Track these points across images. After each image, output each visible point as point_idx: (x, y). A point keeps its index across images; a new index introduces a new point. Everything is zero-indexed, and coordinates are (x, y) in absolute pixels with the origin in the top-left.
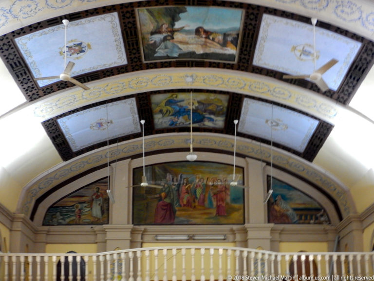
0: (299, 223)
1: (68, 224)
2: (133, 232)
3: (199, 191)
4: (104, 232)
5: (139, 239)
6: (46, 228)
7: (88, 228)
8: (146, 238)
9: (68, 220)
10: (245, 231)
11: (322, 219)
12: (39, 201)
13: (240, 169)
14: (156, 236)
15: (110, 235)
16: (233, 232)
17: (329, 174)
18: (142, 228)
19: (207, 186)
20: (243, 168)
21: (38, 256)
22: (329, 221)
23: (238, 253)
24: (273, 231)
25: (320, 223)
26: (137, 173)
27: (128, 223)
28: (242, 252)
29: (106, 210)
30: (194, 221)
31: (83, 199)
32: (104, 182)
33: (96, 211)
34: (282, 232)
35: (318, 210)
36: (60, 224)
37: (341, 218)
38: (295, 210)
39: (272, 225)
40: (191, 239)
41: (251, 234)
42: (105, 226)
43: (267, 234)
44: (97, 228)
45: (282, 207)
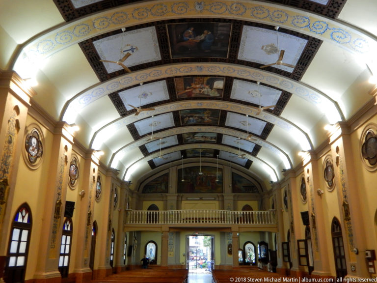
0: (245, 193)
1: (152, 193)
2: (178, 196)
3: (204, 179)
4: (166, 196)
5: (180, 199)
6: (143, 195)
7: (159, 194)
8: (183, 199)
9: (152, 191)
10: (223, 196)
11: (255, 190)
12: (141, 184)
13: (221, 170)
14: (187, 198)
15: (169, 198)
16: (218, 196)
17: (255, 174)
18: (182, 194)
19: (207, 177)
20: (222, 169)
21: (140, 211)
22: (258, 192)
23: (220, 212)
24: (234, 196)
25: (255, 193)
26: (180, 171)
27: (176, 193)
28: (221, 212)
29: (167, 187)
30: (202, 191)
31: (158, 182)
32: (167, 175)
33: (163, 187)
34: (238, 196)
35: (253, 187)
36: (148, 193)
37: (263, 191)
38: (244, 187)
39: (233, 194)
40: (201, 199)
41: (225, 198)
42: (167, 194)
43: (232, 198)
44: (164, 194)
45: (239, 185)
